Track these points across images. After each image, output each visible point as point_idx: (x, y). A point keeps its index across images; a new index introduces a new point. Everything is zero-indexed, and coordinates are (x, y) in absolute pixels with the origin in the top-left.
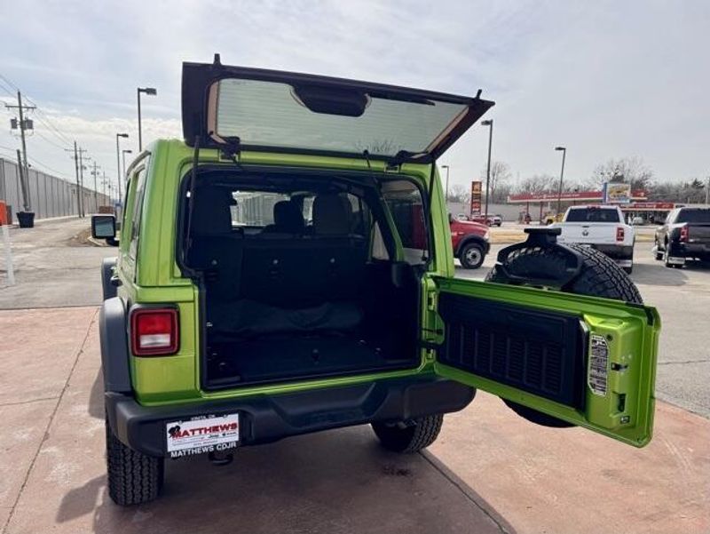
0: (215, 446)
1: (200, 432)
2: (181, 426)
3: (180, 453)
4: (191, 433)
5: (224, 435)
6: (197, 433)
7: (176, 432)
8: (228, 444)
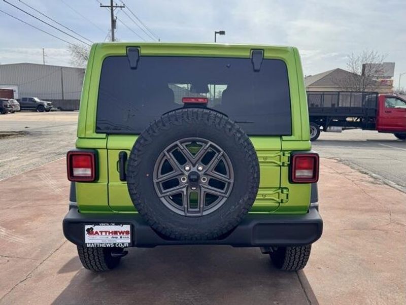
0: (115, 244)
1: (106, 234)
2: (94, 228)
3: (93, 245)
4: (100, 233)
5: (121, 237)
6: (104, 234)
7: (90, 231)
8: (123, 244)
